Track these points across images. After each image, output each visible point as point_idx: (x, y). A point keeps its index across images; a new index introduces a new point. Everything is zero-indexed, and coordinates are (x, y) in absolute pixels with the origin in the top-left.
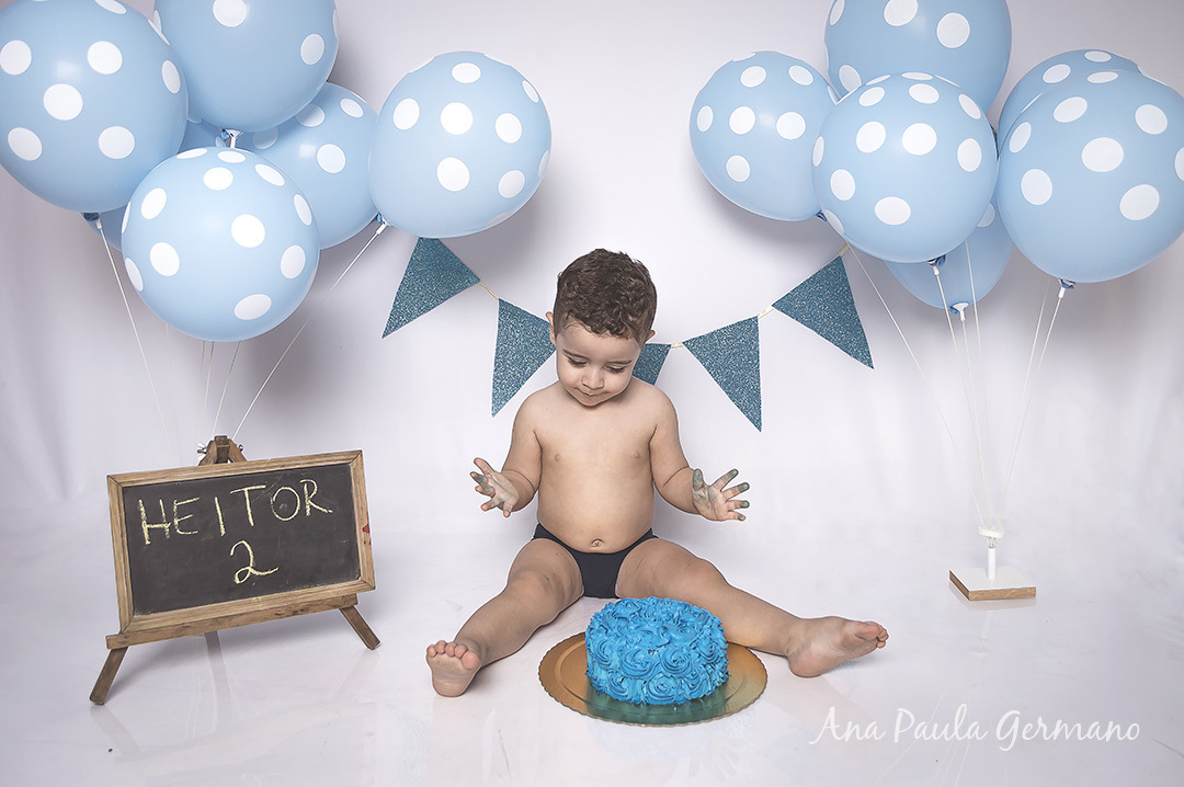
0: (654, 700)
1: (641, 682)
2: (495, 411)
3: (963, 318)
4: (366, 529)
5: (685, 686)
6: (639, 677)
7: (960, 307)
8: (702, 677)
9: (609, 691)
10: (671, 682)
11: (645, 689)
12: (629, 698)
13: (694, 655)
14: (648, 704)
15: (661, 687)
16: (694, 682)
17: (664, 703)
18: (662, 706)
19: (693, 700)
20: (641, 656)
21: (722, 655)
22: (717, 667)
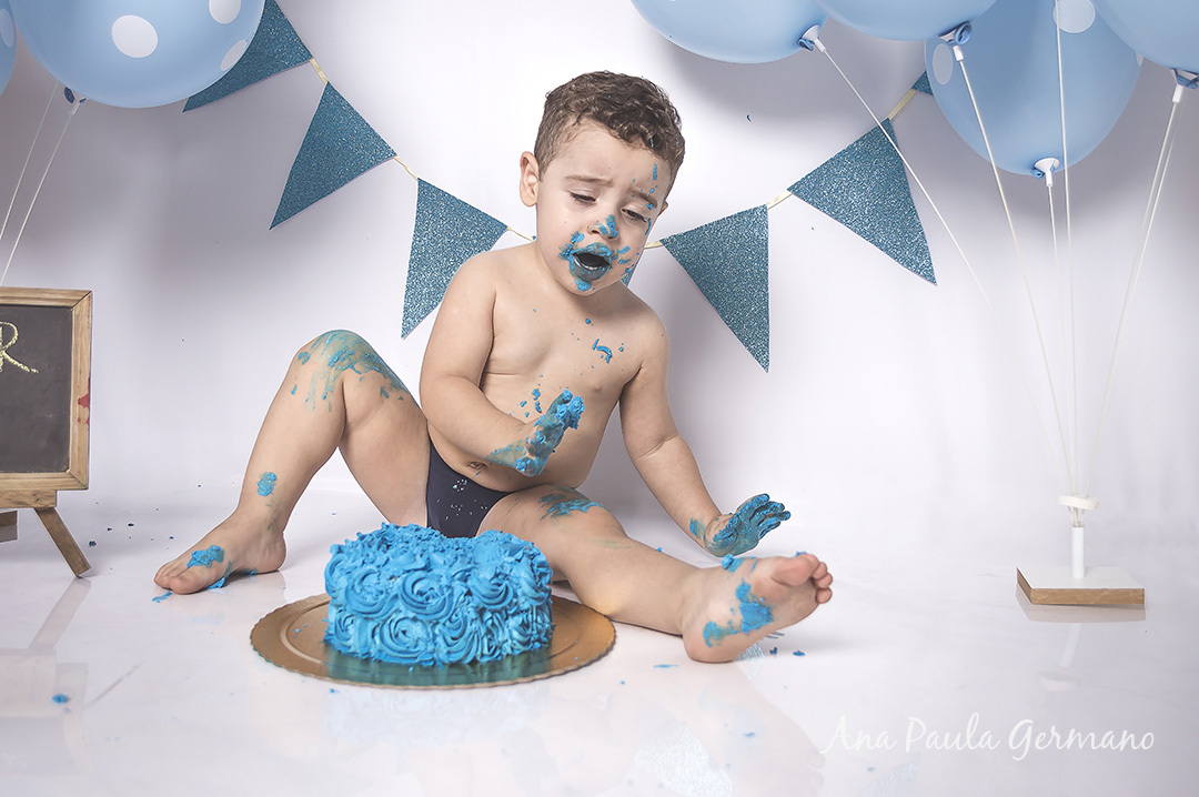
0: (391, 657)
1: (371, 625)
2: (406, 331)
3: (1049, 180)
4: (85, 401)
5: (439, 640)
6: (367, 616)
7: (1046, 165)
8: (469, 629)
9: (335, 641)
10: (417, 630)
11: (377, 638)
12: (351, 650)
13: (459, 588)
14: (380, 661)
15: (401, 635)
16: (456, 634)
17: (404, 662)
18: (399, 666)
19: (453, 665)
20: (372, 579)
21: (526, 606)
22: (514, 622)
